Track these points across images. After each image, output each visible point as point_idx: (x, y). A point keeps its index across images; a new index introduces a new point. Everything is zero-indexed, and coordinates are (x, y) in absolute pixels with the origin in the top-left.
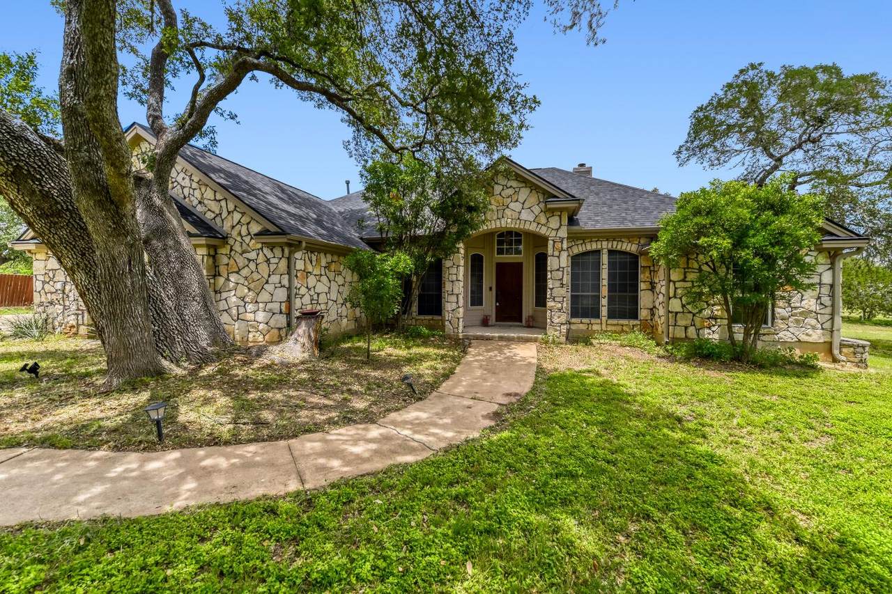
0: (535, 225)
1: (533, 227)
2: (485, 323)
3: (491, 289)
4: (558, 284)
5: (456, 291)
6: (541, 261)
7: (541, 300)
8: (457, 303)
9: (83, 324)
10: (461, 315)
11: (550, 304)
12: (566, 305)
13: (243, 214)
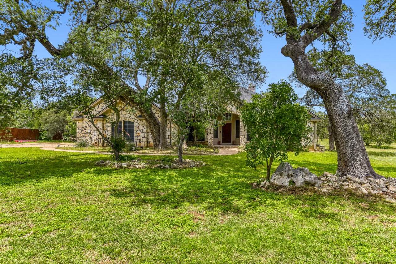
0: (236, 112)
1: (235, 113)
2: (219, 143)
3: (221, 132)
4: (243, 130)
5: (211, 133)
6: (238, 123)
7: (238, 136)
8: (212, 136)
9: (101, 143)
10: (213, 140)
11: (241, 136)
12: (246, 137)
13: (157, 111)
